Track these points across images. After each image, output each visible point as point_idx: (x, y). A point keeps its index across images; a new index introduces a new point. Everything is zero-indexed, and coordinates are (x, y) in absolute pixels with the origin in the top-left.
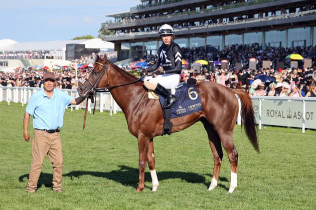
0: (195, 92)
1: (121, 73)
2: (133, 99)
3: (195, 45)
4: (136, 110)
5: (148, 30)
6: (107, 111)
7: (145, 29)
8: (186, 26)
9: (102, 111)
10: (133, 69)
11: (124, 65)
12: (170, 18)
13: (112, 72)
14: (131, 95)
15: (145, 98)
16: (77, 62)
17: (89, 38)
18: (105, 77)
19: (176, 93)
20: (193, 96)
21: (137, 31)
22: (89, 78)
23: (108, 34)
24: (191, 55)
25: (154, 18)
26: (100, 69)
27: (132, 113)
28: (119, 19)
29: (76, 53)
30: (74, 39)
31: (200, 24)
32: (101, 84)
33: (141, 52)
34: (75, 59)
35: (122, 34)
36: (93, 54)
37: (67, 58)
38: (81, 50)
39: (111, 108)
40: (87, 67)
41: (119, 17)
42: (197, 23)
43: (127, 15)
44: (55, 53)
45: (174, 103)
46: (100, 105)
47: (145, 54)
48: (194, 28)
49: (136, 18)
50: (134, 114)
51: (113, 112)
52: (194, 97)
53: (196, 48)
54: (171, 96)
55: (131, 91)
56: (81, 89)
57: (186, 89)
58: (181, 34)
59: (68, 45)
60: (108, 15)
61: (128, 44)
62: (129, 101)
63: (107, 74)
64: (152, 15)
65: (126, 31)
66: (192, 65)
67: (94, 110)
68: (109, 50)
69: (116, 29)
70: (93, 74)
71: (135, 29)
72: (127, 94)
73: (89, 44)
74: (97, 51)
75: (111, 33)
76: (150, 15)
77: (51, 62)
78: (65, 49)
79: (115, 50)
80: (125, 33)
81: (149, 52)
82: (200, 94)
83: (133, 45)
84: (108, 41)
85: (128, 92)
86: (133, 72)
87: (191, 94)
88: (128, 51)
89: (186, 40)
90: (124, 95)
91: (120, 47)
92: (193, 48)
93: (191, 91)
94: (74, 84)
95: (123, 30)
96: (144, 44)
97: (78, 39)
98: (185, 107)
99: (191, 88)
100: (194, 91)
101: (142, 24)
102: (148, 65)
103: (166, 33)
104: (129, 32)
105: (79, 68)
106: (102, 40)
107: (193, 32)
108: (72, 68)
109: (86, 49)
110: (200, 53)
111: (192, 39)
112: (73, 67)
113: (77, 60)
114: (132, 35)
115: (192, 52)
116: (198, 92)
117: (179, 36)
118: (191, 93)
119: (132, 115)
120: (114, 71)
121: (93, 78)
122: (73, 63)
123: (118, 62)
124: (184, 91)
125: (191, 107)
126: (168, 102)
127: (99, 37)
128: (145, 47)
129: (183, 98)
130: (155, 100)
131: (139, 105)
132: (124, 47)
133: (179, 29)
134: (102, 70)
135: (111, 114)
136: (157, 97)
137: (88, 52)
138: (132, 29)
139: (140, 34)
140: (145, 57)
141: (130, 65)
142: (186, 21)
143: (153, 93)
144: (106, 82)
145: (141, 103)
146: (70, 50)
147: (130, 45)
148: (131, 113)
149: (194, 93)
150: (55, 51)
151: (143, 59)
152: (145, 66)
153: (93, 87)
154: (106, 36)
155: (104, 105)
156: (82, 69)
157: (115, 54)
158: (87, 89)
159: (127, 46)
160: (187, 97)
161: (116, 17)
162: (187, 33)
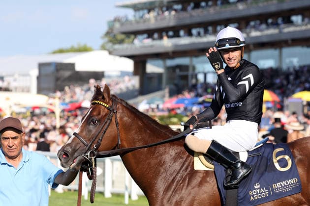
0: (287, 157)
1: (143, 122)
2: (166, 171)
3: (291, 62)
4: (170, 193)
5: (199, 34)
6: (119, 195)
7: (194, 31)
8: (275, 24)
9: (108, 195)
10: (171, 110)
11: (153, 103)
12: (244, 10)
13: (125, 119)
14: (161, 164)
15: (187, 168)
16: (60, 98)
17: (84, 49)
18: (112, 130)
19: (248, 158)
20: (283, 164)
21: (177, 35)
22: (82, 131)
23: (121, 42)
24: (285, 82)
25: (212, 10)
26: (103, 113)
27: (162, 199)
28: (141, 13)
29: (57, 79)
30: (55, 53)
31: (303, 20)
32: (104, 143)
33: (185, 78)
34: (55, 92)
35: (148, 42)
36: (92, 81)
37: (40, 91)
38: (67, 74)
39: (126, 188)
40: (80, 108)
41: (142, 9)
42: (297, 19)
43: (157, 4)
44: (15, 80)
45: (245, 177)
46: (104, 183)
47: (194, 81)
48: (291, 29)
49: (176, 10)
50: (165, 201)
51: (130, 197)
52: (285, 165)
53: (294, 68)
54: (239, 165)
55: (161, 155)
56: (66, 154)
57: (268, 150)
58: (265, 40)
59: (41, 66)
60: (121, 3)
61: (160, 62)
62: (157, 174)
63: (117, 124)
64: (207, 5)
65: (156, 36)
66: (287, 102)
67: (92, 193)
68: (123, 74)
69: (136, 33)
70: (89, 124)
71: (175, 31)
72: (153, 162)
73: (83, 63)
74: (98, 76)
75: (127, 40)
76: (203, 4)
77: (8, 99)
78: (35, 73)
79: (135, 73)
80: (154, 39)
81: (201, 77)
82: (296, 160)
83: (171, 63)
84: (121, 56)
85: (157, 158)
86: (170, 117)
87: (278, 161)
88: (160, 76)
89: (274, 52)
90: (149, 164)
91: (144, 68)
92: (289, 69)
93: (278, 154)
94: (54, 142)
95: (150, 33)
96: (191, 61)
97: (61, 51)
98: (267, 185)
99: (278, 150)
100: (285, 154)
101: (188, 21)
102: (200, 104)
103: (227, 46)
104: (161, 38)
105: (63, 111)
106: (110, 53)
107: (289, 37)
108: (49, 109)
109: (78, 72)
110: (303, 79)
111: (286, 51)
112: (51, 107)
113: (58, 94)
114: (167, 43)
115: (287, 75)
116: (293, 157)
117: (262, 45)
118: (278, 158)
119: (162, 202)
120: (129, 117)
121: (90, 131)
122: (51, 101)
123: (140, 98)
124: (266, 155)
125: (278, 185)
126: (234, 176)
127: (103, 48)
128: (194, 68)
129: (262, 169)
130: (207, 172)
131: (175, 184)
132: (152, 68)
133: (261, 31)
134: (106, 115)
135: (127, 201)
136: (210, 167)
137: (81, 78)
138: (167, 32)
139: (184, 41)
140: (194, 87)
141: (164, 103)
142: (275, 15)
143: (202, 157)
144: (115, 138)
145: (178, 178)
146: (47, 75)
147: (165, 63)
148: (160, 198)
149: (283, 159)
150: (16, 76)
151: (190, 91)
152: (193, 104)
153: (89, 150)
154: (117, 46)
155: (113, 183)
156: (70, 111)
157: (134, 82)
158: (76, 154)
159: (158, 66)
160: (270, 166)
161: (136, 8)
162: (277, 38)
